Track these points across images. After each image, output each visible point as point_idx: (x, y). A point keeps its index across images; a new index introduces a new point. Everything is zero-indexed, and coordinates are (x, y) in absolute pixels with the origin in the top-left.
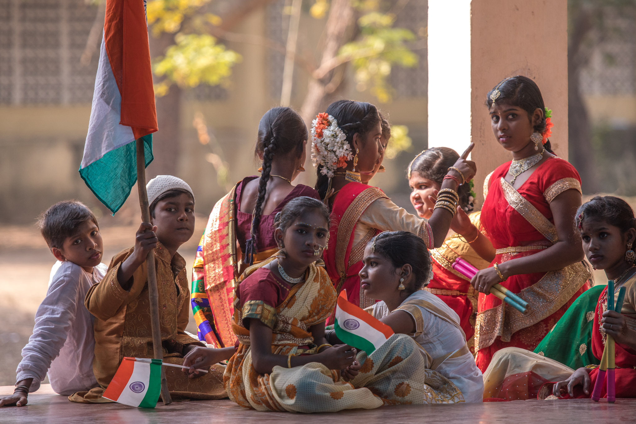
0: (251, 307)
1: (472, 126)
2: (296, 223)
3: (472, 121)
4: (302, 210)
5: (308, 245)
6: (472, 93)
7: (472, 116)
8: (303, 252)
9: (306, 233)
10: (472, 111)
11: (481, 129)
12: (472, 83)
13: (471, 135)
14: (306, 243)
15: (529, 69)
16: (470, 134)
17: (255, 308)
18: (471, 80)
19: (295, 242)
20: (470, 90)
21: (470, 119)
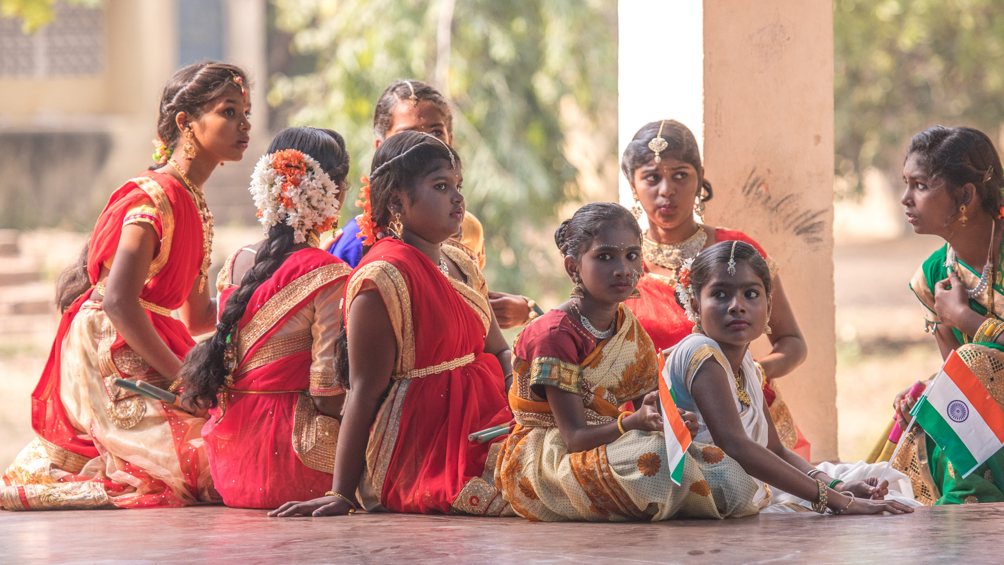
0: (542, 368)
1: (705, 109)
2: (595, 247)
3: (705, 102)
4: (599, 225)
5: (618, 275)
6: (705, 61)
7: (705, 94)
8: (612, 286)
9: (612, 258)
10: (704, 87)
11: (716, 114)
12: (704, 46)
13: (704, 122)
14: (615, 273)
15: (782, 26)
16: (702, 120)
17: (548, 368)
18: (704, 41)
19: (597, 274)
20: (701, 56)
21: (701, 98)
